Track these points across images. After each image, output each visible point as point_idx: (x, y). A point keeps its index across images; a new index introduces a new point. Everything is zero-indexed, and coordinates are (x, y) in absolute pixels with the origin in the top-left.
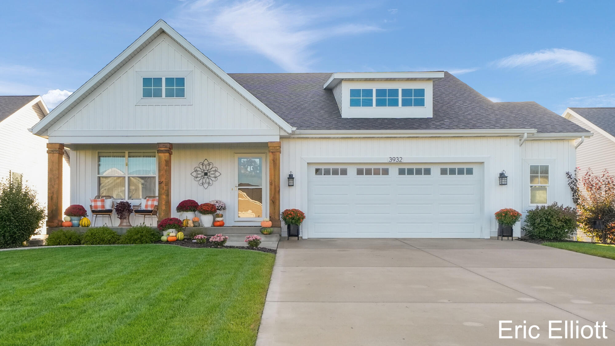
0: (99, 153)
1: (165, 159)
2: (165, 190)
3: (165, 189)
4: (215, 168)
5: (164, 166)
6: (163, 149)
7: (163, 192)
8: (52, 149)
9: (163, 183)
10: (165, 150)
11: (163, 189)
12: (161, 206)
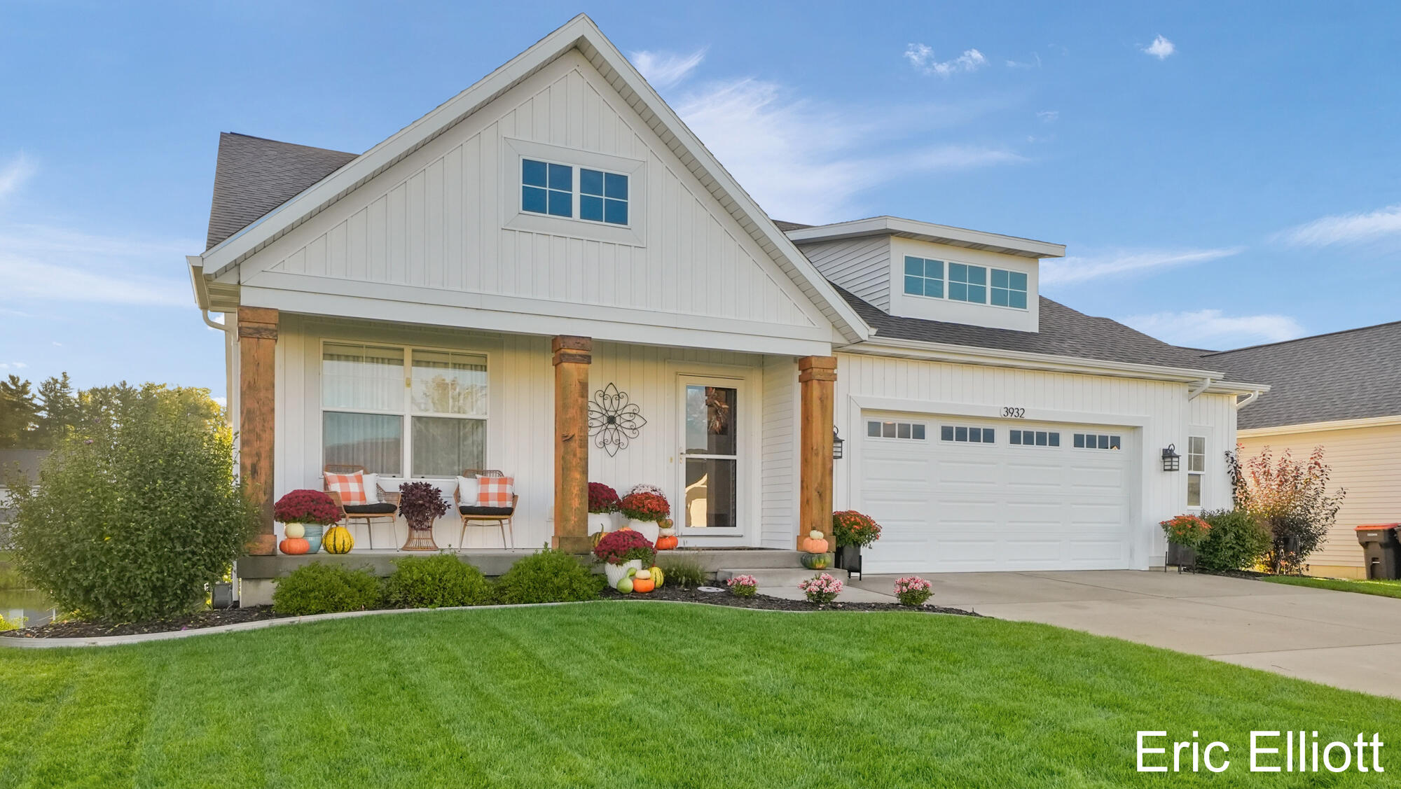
0: (325, 344)
1: (580, 378)
2: (580, 459)
3: (578, 455)
4: (632, 407)
5: (576, 395)
6: (574, 352)
7: (574, 463)
8: (256, 325)
9: (574, 438)
10: (580, 355)
11: (575, 455)
12: (570, 499)
